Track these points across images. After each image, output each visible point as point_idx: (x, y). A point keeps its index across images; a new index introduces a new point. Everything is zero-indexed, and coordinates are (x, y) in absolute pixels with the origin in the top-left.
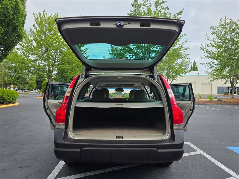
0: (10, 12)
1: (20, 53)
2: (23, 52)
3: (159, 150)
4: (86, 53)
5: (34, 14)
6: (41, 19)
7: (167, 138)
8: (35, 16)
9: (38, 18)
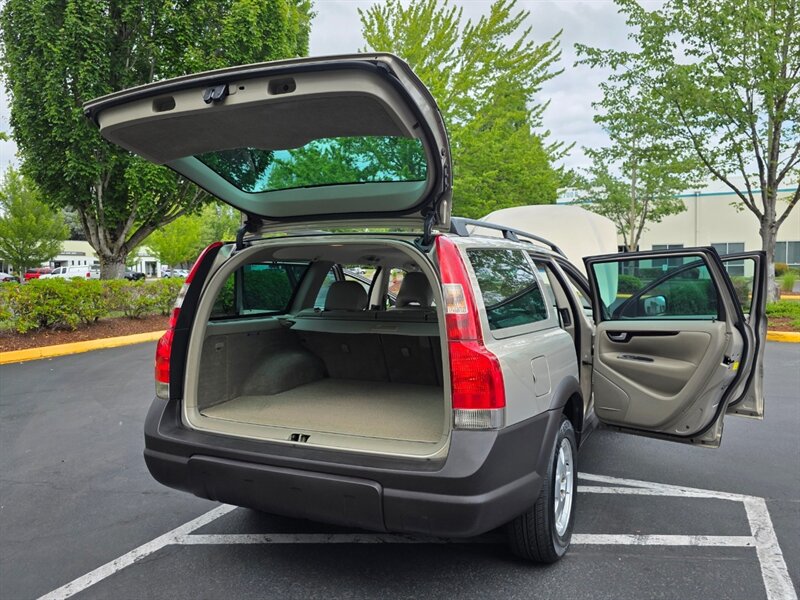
0: (255, 33)
1: (327, 150)
2: (333, 148)
3: (385, 490)
4: (538, 121)
5: (361, 12)
6: (381, 23)
7: (438, 457)
8: (363, 20)
9: (372, 23)
